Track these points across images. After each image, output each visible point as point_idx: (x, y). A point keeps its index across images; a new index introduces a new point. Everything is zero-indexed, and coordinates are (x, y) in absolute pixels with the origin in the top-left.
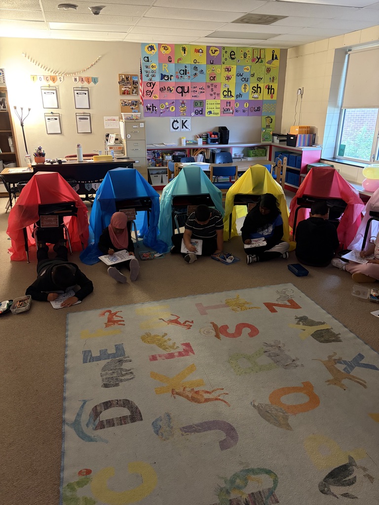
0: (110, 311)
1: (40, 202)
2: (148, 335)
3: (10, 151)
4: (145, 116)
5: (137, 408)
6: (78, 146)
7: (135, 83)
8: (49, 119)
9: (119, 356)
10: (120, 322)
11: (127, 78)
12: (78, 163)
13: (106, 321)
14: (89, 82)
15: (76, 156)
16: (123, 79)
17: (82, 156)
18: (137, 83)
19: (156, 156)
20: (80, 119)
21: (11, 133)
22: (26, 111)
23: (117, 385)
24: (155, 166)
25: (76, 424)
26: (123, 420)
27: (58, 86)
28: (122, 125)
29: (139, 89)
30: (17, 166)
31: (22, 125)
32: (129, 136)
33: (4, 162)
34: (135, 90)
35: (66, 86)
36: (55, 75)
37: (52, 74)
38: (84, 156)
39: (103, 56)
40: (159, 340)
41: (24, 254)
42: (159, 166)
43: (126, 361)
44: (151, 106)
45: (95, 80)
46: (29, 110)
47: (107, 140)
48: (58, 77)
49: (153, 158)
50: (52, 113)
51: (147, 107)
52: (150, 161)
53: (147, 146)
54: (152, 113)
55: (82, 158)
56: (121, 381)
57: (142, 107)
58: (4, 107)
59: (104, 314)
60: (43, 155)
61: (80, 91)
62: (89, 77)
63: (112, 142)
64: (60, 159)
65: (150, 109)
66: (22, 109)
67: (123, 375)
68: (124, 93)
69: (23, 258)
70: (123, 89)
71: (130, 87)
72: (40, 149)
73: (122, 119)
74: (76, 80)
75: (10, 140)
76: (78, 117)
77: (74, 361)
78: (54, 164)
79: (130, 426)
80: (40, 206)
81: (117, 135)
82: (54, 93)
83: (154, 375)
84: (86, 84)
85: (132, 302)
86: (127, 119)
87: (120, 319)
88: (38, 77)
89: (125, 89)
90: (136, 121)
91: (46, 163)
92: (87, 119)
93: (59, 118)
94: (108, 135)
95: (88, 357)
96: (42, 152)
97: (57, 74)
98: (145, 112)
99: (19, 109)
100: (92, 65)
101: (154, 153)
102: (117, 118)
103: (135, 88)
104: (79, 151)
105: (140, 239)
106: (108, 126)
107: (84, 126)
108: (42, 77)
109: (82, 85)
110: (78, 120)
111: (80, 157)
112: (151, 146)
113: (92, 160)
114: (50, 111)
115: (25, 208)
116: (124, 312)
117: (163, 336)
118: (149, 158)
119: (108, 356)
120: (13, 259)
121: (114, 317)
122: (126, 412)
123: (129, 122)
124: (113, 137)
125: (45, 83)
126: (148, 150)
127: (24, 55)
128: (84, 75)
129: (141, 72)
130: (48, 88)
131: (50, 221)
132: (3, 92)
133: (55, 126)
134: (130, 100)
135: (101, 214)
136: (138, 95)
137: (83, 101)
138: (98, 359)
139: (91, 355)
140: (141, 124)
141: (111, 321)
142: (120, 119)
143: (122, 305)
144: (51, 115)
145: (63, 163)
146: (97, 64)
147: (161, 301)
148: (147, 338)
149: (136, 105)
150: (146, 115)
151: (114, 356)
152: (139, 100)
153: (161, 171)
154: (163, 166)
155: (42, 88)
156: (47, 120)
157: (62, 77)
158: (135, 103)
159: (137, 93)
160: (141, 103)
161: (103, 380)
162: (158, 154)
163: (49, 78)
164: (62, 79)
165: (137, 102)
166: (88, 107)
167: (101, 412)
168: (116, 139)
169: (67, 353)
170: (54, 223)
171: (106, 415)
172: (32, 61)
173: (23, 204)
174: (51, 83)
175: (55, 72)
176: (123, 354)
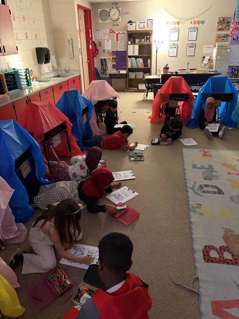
0: (204, 151)
1: (171, 93)
2: (226, 164)
3: (148, 67)
4: (231, 45)
5: (221, 190)
6: (188, 63)
7: (228, 22)
8: (171, 48)
9: (211, 169)
10: (210, 156)
11: (224, 20)
12: (186, 74)
13: (203, 154)
14: (199, 24)
15: (185, 70)
16: (221, 20)
17: (189, 70)
18: (230, 22)
19: (234, 71)
20: (189, 47)
21: (150, 56)
22: (160, 43)
23: (211, 180)
24: (232, 77)
25: (193, 189)
26: (214, 193)
27: (180, 27)
28: (215, 50)
29: (230, 26)
30: (150, 75)
31: (157, 52)
32: (219, 58)
33: (143, 73)
34: (227, 27)
35: (185, 27)
36: (180, 20)
37: (178, 20)
38: (190, 70)
39: (211, 7)
40: (232, 167)
41: (158, 120)
42: (234, 78)
43: (214, 172)
44: (236, 38)
45: (203, 22)
46: (162, 43)
47: (203, 60)
48: (181, 22)
49: (231, 72)
50: (174, 44)
51: (233, 38)
52: (229, 74)
53: (229, 64)
54: (236, 42)
55: (189, 71)
56: (213, 179)
57: (230, 38)
58: (149, 41)
59: (201, 151)
60: (168, 68)
61: (192, 29)
62: (200, 21)
63: (205, 62)
64: (177, 71)
65: (235, 40)
66: (158, 42)
67: (213, 177)
68: (220, 30)
69: (156, 121)
70: (220, 27)
71: (224, 25)
72: (167, 65)
73: (215, 47)
74: (191, 23)
75: (149, 60)
76: (188, 46)
77: (188, 167)
78: (173, 74)
79: (218, 195)
80: (170, 94)
81: (210, 57)
82: (177, 32)
83: (229, 180)
84: (197, 25)
85: (216, 148)
86: (219, 46)
87: (210, 155)
88: (170, 22)
89: (221, 27)
90: (225, 48)
91: (168, 73)
92: (193, 47)
93: (177, 47)
94: (204, 57)
95: (194, 166)
96: (168, 67)
97: (181, 20)
98: (231, 42)
99: (157, 42)
100: (203, 13)
101: (232, 69)
102: (212, 46)
103: (227, 26)
104: (188, 67)
105: (219, 119)
106: (205, 51)
107: (191, 51)
108: (172, 22)
109: (194, 26)
110: (188, 47)
111: (188, 70)
112: (232, 64)
113: (195, 72)
114: (173, 43)
115: (163, 95)
116: (211, 152)
117: (234, 166)
118: (228, 72)
119: (205, 168)
120: (151, 122)
121: (207, 153)
122: (216, 190)
123: (220, 48)
124: (207, 58)
125: (173, 26)
126: (229, 67)
127: (165, 10)
128: (196, 20)
129: (235, 15)
130: (174, 29)
131: (174, 103)
132: (150, 33)
133: (173, 52)
134: (223, 34)
135: (201, 102)
136: (229, 30)
137: (193, 35)
138: (200, 168)
139: (197, 166)
140: (228, 50)
141: (205, 155)
142: (214, 46)
143: (210, 149)
144: (173, 45)
145: (178, 74)
146: (206, 12)
147: (233, 151)
148: (225, 165)
149: (226, 37)
150: (232, 43)
151: (208, 169)
152: (229, 34)
153: (234, 81)
154: (237, 77)
155: (171, 29)
156: (170, 48)
157: (183, 22)
158: (226, 36)
159: (228, 29)
160: (230, 36)
161: (203, 177)
162: (235, 70)
163: (176, 23)
164: (183, 23)
165: (227, 35)
166: (195, 40)
167: (204, 188)
168: (209, 60)
169: (185, 163)
170: (175, 104)
171: (206, 189)
172: (169, 13)
173: (163, 93)
174: (177, 26)
175: (180, 19)
176: (213, 169)
